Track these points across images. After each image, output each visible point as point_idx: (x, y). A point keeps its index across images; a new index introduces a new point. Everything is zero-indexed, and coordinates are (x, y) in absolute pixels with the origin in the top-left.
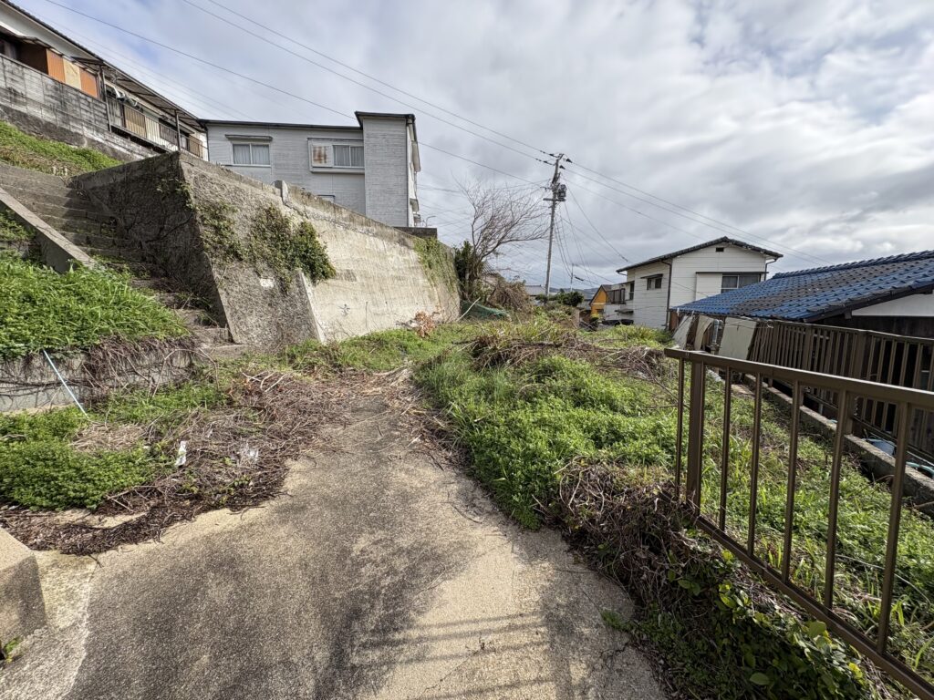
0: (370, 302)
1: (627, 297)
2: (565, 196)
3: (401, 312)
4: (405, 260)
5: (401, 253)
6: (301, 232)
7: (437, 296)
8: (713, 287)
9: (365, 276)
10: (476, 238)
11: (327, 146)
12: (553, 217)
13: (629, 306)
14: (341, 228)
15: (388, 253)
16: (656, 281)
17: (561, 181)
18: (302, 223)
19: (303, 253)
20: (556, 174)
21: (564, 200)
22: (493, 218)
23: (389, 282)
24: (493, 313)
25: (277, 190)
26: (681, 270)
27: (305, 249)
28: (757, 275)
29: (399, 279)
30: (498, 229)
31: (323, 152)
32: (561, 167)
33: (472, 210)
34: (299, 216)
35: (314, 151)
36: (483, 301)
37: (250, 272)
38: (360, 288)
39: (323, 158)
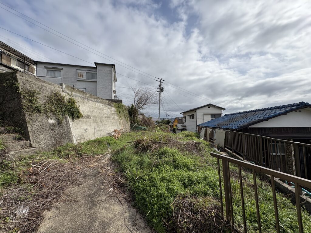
0: (96, 126)
1: (184, 121)
2: (163, 91)
3: (108, 129)
4: (110, 111)
5: (109, 108)
6: (69, 101)
7: (122, 123)
8: (208, 119)
9: (95, 117)
10: (136, 103)
11: (84, 73)
12: (160, 97)
13: (185, 124)
14: (86, 100)
15: (104, 108)
16: (192, 117)
17: (162, 86)
18: (70, 98)
19: (69, 109)
20: (160, 84)
21: (163, 92)
22: (141, 97)
23: (104, 119)
24: (142, 128)
25: (60, 86)
26: (199, 113)
27: (70, 108)
28: (220, 115)
29: (108, 117)
30: (143, 100)
31: (82, 74)
32: (162, 82)
33: (134, 94)
34: (69, 96)
35: (79, 74)
36: (138, 124)
37: (44, 117)
38: (92, 121)
39: (82, 76)
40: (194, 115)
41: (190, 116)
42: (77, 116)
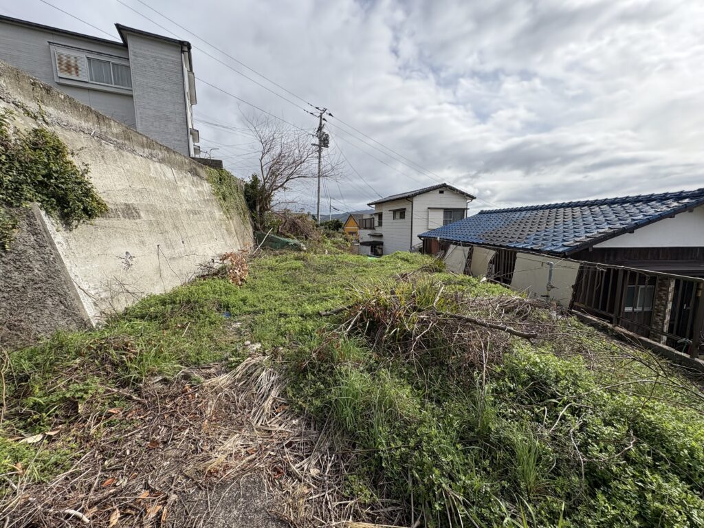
0: (162, 245)
1: (376, 224)
2: (328, 143)
3: (200, 251)
4: (199, 192)
5: (193, 184)
6: (35, 144)
7: (233, 229)
9: (152, 210)
10: (265, 172)
11: (80, 58)
12: (320, 159)
13: (378, 231)
14: (111, 147)
15: (179, 183)
16: (402, 213)
17: (324, 130)
20: (320, 124)
21: (327, 147)
22: (280, 155)
23: (184, 217)
24: (288, 243)
26: (420, 205)
28: (462, 211)
29: (195, 213)
31: (73, 62)
32: (324, 119)
33: (260, 147)
35: (60, 59)
36: (276, 231)
38: (146, 228)
39: (73, 70)
40: (405, 209)
41: (395, 212)
42: (85, 210)
